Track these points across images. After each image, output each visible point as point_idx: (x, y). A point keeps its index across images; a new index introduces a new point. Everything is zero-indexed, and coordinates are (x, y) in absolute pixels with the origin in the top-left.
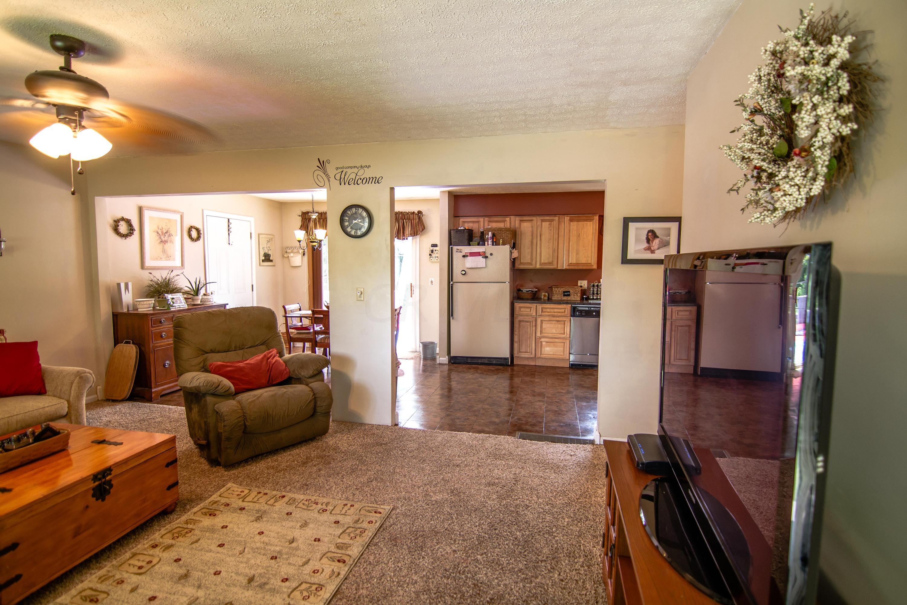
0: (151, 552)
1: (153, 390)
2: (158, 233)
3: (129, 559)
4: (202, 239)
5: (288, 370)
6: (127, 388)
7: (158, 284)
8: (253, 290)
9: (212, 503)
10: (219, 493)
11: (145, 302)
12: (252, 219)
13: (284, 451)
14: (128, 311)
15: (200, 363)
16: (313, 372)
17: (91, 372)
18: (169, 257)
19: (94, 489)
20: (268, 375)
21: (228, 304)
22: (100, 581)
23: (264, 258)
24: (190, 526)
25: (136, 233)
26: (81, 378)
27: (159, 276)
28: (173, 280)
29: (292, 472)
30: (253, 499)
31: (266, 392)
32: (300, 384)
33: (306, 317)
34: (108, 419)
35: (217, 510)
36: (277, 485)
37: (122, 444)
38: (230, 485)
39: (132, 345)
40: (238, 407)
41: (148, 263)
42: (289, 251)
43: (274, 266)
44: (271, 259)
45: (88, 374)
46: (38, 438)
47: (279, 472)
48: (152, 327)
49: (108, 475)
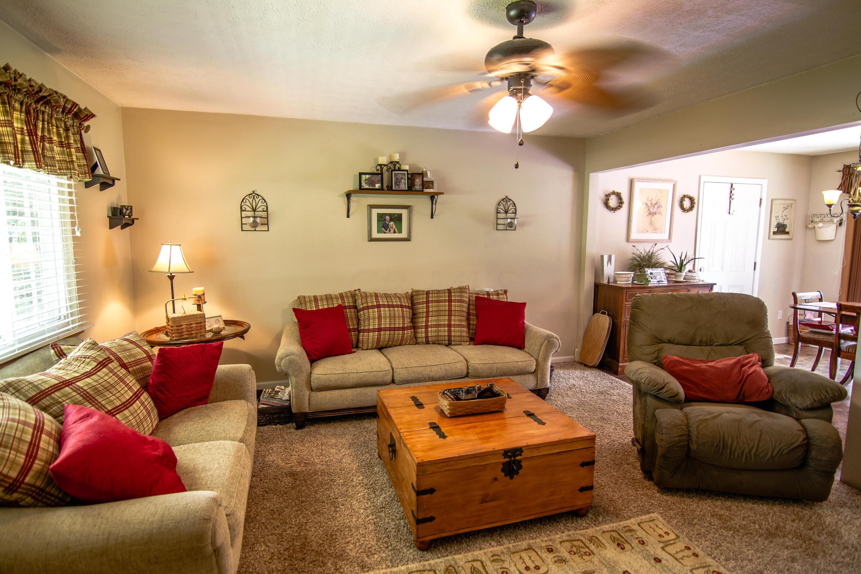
0: (545, 555)
1: (620, 365)
2: (647, 205)
3: (523, 550)
4: (695, 209)
5: (771, 389)
6: (597, 357)
7: (640, 257)
8: (755, 269)
9: (626, 529)
10: (639, 519)
11: (624, 276)
12: (765, 182)
13: (745, 500)
14: (609, 282)
15: (654, 353)
16: (812, 404)
17: (558, 337)
18: (655, 230)
19: (503, 464)
20: (740, 387)
21: (715, 284)
22: (492, 559)
23: (776, 230)
24: (593, 547)
25: (625, 206)
26: (549, 341)
27: (643, 249)
28: (656, 254)
29: (745, 539)
30: (677, 553)
31: (728, 412)
32: (787, 415)
33: (830, 313)
34: (574, 382)
35: (628, 543)
36: (717, 548)
37: (544, 424)
38: (654, 515)
39: (606, 316)
40: (683, 421)
41: (634, 236)
42: (816, 220)
43: (791, 239)
44: (787, 230)
45: (555, 340)
46: (480, 396)
47: (726, 528)
48: (626, 301)
49: (518, 455)
